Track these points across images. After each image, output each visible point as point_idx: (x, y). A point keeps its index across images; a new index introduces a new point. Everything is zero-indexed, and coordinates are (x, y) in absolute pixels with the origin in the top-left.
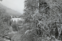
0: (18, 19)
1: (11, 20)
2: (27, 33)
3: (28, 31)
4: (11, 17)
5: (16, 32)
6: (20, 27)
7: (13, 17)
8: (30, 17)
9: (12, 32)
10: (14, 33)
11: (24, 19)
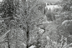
0: (54, 7)
1: (46, 8)
2: (64, 24)
3: (67, 21)
4: (45, 4)
5: (51, 22)
6: (56, 16)
7: (48, 5)
8: (71, 4)
9: (46, 22)
10: (49, 23)
11: (61, 6)
